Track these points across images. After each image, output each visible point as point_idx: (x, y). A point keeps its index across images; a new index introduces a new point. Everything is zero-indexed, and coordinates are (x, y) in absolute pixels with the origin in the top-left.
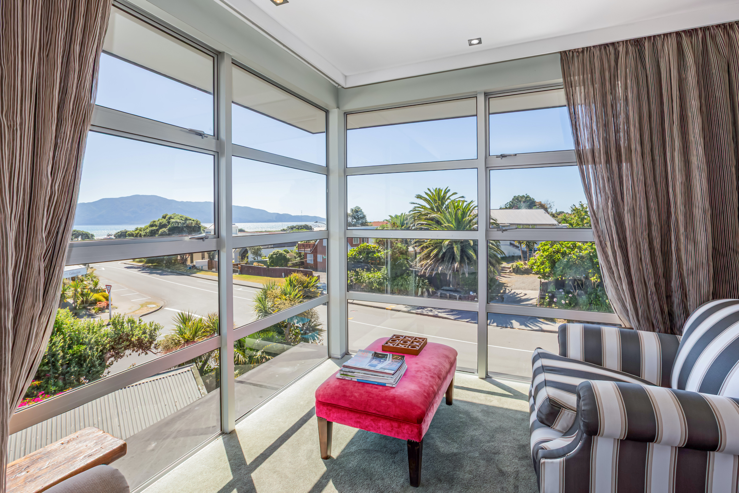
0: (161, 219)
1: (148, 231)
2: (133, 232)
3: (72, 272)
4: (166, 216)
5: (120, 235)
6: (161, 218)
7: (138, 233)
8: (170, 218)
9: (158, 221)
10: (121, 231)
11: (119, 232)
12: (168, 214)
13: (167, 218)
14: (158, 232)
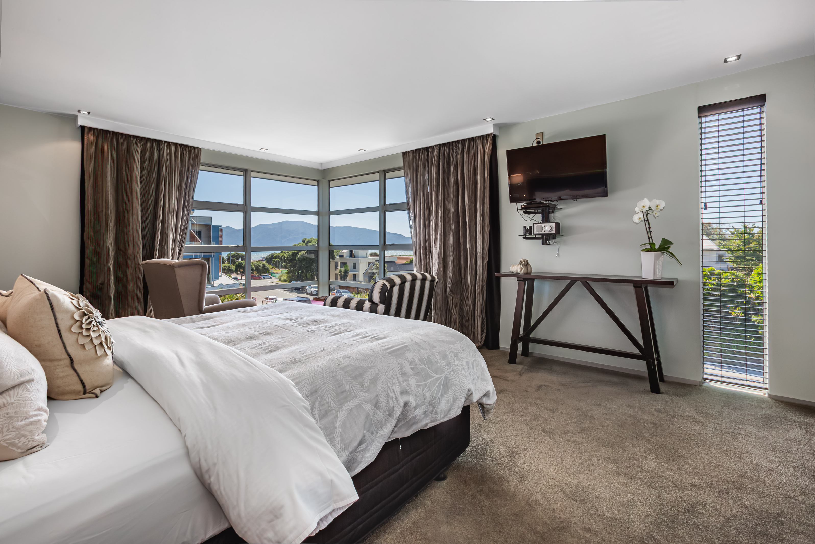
0: (301, 243)
1: (290, 253)
2: (279, 255)
3: (229, 286)
4: (305, 240)
5: (271, 257)
6: (301, 241)
7: (283, 255)
8: (308, 242)
9: (298, 245)
10: (271, 254)
11: (270, 255)
12: (307, 238)
13: (305, 242)
14: (298, 255)
